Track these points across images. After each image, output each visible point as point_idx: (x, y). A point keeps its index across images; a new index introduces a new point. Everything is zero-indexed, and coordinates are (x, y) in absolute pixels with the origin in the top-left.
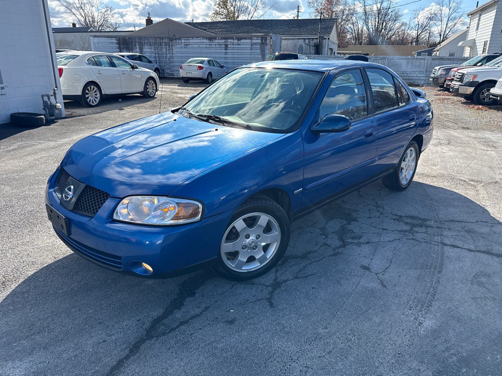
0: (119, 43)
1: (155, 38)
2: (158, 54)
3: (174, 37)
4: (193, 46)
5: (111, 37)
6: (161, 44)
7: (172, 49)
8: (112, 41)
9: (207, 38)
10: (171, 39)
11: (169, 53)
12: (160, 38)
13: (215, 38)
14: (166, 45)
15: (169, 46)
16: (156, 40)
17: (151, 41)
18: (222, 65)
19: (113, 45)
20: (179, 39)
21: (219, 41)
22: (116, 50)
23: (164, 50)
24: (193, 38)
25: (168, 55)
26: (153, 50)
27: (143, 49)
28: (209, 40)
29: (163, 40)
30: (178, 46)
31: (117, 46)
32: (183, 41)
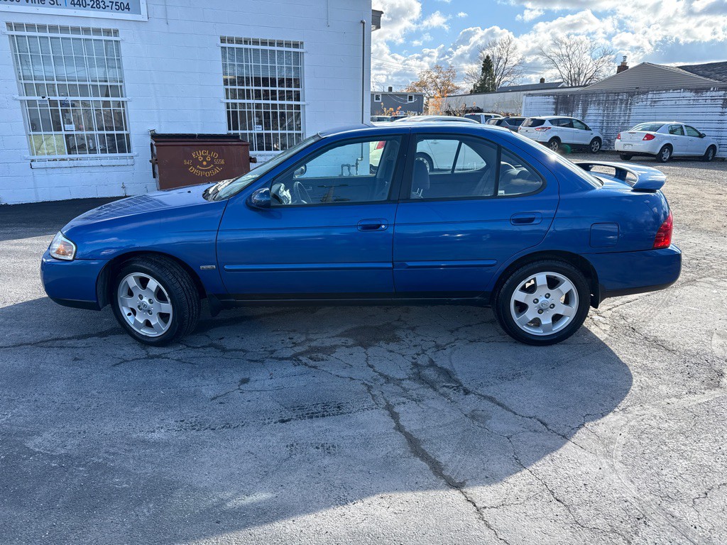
0: (556, 103)
1: (608, 93)
2: (608, 116)
3: (637, 90)
4: (666, 103)
5: (549, 95)
6: (614, 102)
7: (630, 109)
8: (548, 100)
9: (691, 90)
10: (631, 94)
11: (624, 116)
12: (615, 93)
13: (708, 89)
14: (621, 103)
15: (627, 104)
16: (608, 96)
17: (601, 98)
18: (701, 132)
19: (547, 106)
20: (645, 93)
21: (714, 94)
22: (551, 112)
23: (617, 111)
24: (667, 90)
25: (623, 118)
26: (601, 112)
27: (586, 111)
28: (695, 92)
29: (618, 96)
30: (640, 103)
31: (554, 106)
32: (650, 96)
